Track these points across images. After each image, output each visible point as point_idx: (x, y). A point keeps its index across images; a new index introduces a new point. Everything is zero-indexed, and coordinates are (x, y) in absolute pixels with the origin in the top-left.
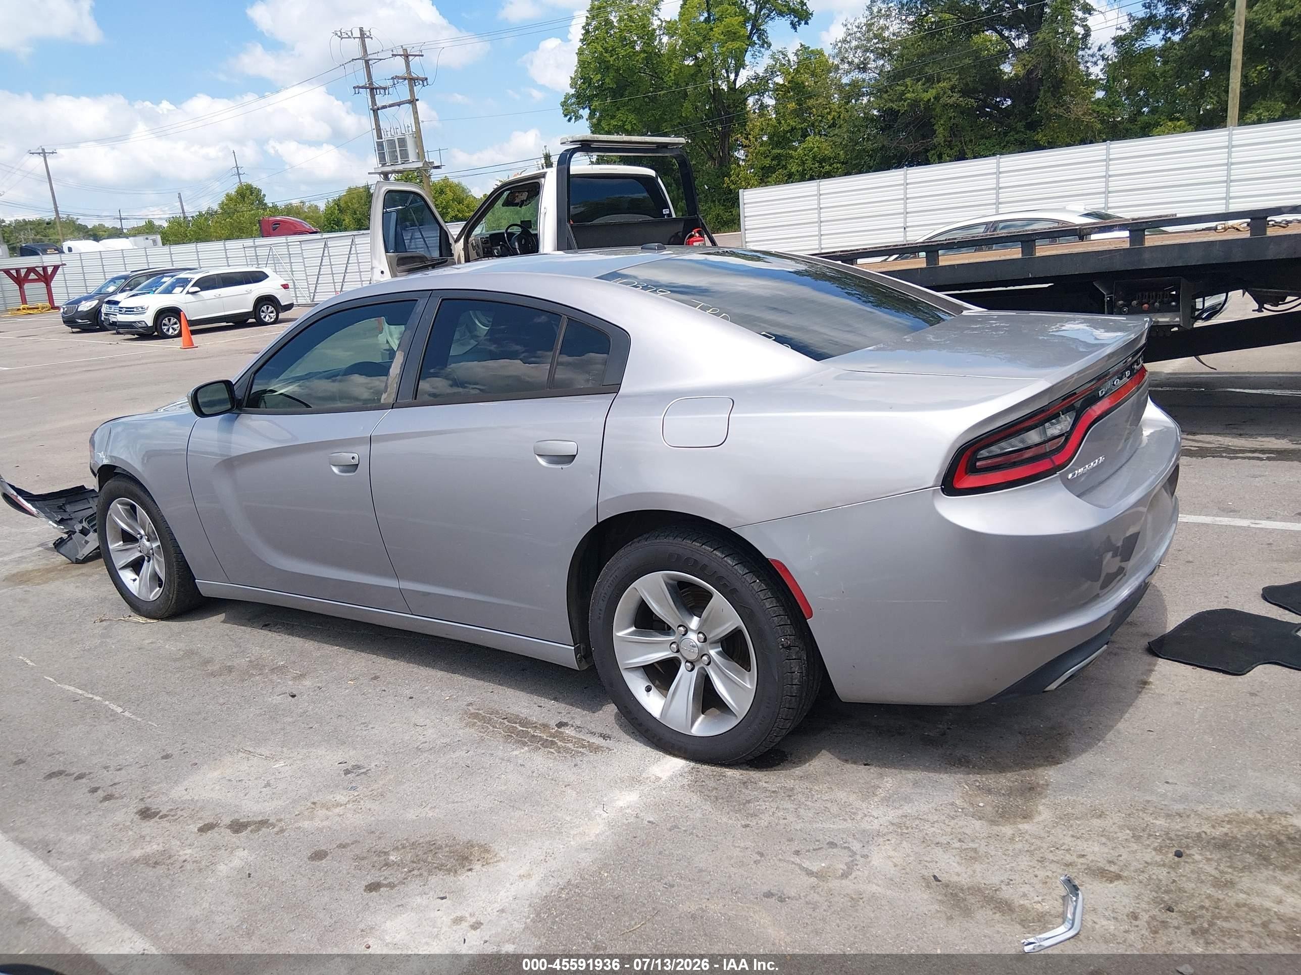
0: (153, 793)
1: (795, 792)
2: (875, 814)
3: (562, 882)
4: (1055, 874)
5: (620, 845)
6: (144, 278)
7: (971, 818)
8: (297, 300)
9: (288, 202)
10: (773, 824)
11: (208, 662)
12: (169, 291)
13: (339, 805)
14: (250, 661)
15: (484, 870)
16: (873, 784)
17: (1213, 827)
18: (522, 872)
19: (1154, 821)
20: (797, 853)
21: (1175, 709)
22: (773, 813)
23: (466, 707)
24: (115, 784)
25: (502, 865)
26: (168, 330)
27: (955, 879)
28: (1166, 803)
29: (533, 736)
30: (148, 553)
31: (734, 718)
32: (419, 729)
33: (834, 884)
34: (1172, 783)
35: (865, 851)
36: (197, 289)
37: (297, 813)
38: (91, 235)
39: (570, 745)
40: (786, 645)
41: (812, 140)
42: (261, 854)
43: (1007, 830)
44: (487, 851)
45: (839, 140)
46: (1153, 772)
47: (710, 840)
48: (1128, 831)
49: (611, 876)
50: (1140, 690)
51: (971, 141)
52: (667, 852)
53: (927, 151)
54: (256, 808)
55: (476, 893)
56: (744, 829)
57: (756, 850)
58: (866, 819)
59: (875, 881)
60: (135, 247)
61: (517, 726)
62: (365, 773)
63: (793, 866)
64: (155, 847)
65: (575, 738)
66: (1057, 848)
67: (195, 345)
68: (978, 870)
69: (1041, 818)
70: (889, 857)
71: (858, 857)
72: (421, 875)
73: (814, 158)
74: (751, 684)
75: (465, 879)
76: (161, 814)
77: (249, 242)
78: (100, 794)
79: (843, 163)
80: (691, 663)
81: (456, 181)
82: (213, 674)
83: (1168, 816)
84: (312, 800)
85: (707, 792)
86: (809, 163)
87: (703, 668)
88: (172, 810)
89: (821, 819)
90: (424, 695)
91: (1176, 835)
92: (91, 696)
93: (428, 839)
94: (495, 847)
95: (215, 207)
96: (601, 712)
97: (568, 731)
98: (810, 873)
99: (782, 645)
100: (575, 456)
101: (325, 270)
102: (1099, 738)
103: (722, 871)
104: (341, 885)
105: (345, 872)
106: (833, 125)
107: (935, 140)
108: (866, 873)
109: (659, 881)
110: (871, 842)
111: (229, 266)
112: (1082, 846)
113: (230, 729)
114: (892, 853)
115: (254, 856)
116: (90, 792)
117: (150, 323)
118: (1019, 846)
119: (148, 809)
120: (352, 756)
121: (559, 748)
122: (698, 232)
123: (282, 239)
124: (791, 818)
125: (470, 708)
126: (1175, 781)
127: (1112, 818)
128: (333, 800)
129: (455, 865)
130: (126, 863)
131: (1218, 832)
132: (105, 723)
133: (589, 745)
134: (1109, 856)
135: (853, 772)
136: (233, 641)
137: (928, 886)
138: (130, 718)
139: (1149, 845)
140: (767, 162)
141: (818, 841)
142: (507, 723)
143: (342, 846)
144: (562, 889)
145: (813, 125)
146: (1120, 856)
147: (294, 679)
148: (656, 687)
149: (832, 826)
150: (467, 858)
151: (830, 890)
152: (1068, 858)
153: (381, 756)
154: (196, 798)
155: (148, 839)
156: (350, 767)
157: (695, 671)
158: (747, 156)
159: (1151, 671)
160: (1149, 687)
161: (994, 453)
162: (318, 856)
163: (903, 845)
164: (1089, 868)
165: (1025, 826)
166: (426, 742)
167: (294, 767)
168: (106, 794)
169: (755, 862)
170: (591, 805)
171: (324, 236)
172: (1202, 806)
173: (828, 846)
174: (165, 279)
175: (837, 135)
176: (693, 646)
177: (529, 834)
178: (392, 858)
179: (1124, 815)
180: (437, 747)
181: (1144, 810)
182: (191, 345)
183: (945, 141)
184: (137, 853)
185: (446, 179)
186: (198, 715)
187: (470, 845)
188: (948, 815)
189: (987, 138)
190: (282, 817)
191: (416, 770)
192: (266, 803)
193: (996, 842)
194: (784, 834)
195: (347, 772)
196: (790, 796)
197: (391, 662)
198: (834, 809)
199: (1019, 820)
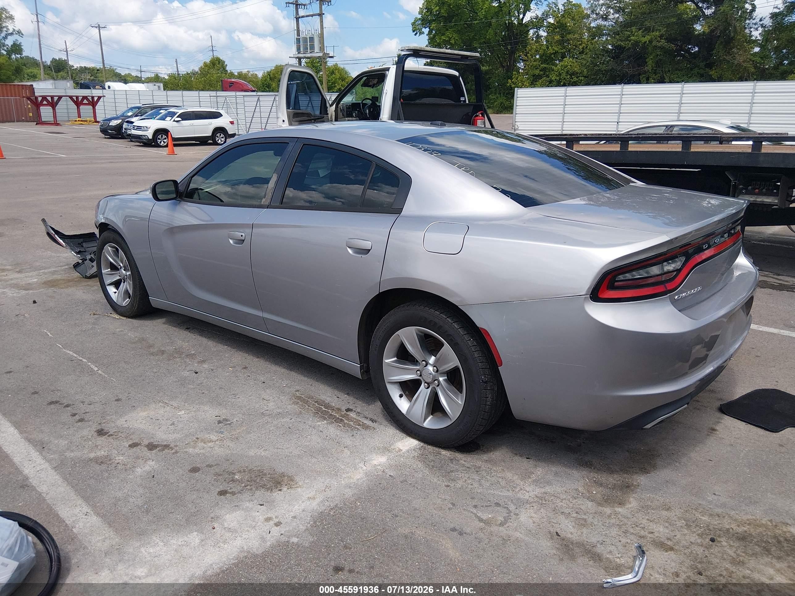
0: (106, 421)
1: (481, 469)
2: (527, 489)
3: (332, 505)
4: (632, 542)
5: (370, 487)
6: (150, 109)
7: (586, 500)
8: (238, 131)
9: (240, 70)
10: (464, 487)
11: (151, 347)
12: (163, 119)
13: (211, 441)
14: (175, 349)
15: (288, 491)
16: (530, 471)
17: (738, 526)
18: (310, 495)
19: (702, 517)
20: (475, 506)
21: (729, 449)
22: (466, 480)
23: (295, 392)
24: (86, 413)
25: (299, 490)
26: (161, 142)
27: (569, 536)
28: (711, 507)
29: (331, 414)
30: (124, 277)
31: (450, 420)
32: (265, 401)
33: (494, 528)
34: (718, 495)
35: (517, 512)
36: (180, 119)
37: (187, 443)
38: (123, 80)
39: (352, 423)
40: (485, 381)
41: (567, 60)
42: (162, 465)
43: (608, 510)
44: (292, 480)
45: (584, 62)
46: (707, 486)
47: (424, 492)
48: (683, 521)
49: (362, 506)
50: (709, 434)
51: (669, 71)
52: (397, 496)
53: (640, 74)
54: (164, 437)
55: (281, 504)
56: (446, 488)
57: (451, 502)
58: (521, 491)
59: (520, 530)
60: (148, 90)
61: (323, 407)
62: (229, 424)
63: (472, 514)
64: (103, 453)
65: (355, 419)
66: (637, 526)
67: (176, 153)
68: (585, 532)
69: (630, 506)
70: (531, 517)
71: (512, 514)
72: (251, 489)
73: (567, 72)
74: (462, 401)
75: (277, 495)
76: (109, 434)
77: (213, 93)
78: (77, 417)
79: (585, 77)
80: (428, 384)
81: (342, 67)
82: (152, 354)
83: (711, 515)
84: (196, 436)
85: (428, 462)
86: (564, 75)
87: (434, 388)
88: (116, 432)
89: (494, 488)
90: (271, 382)
91: (713, 528)
92: (81, 358)
93: (259, 468)
94: (297, 478)
95: (197, 69)
96: (373, 405)
97: (352, 415)
98: (481, 520)
99: (482, 380)
100: (370, 250)
101: (257, 114)
102: (677, 460)
103: (428, 511)
104: (204, 489)
105: (208, 482)
106: (582, 53)
107: (646, 68)
108: (515, 524)
109: (390, 512)
110: (522, 506)
111: (200, 107)
112: (652, 526)
113: (157, 388)
114: (534, 515)
115: (158, 465)
116: (71, 415)
117: (150, 137)
118: (613, 521)
119: (102, 430)
120: (224, 413)
121: (345, 424)
122: (482, 114)
123: (233, 93)
124: (476, 485)
125: (297, 393)
126: (720, 494)
127: (675, 512)
128: (209, 438)
129: (272, 486)
130: (85, 460)
131: (740, 530)
132: (87, 375)
133: (363, 424)
134: (668, 535)
135: (519, 462)
136: (168, 335)
137: (552, 538)
138: (101, 374)
139: (695, 532)
140: (537, 72)
141: (490, 501)
142: (317, 405)
143: (210, 466)
144: (332, 509)
145: (569, 51)
146: (676, 536)
147: (199, 362)
148: (406, 395)
149: (500, 493)
150: (280, 483)
151: (492, 532)
152: (642, 533)
153: (241, 415)
154: (131, 427)
155: (99, 447)
156: (221, 420)
157: (430, 389)
158: (525, 67)
159: (719, 422)
160: (715, 432)
161: (627, 278)
162: (195, 470)
163: (541, 511)
164: (654, 541)
165: (619, 510)
166: (268, 410)
167: (190, 415)
168: (80, 418)
169: (449, 509)
170: (357, 461)
171: (258, 94)
172: (734, 512)
173: (494, 505)
174: (161, 111)
175: (584, 58)
176: (430, 374)
177: (318, 473)
178: (236, 477)
179: (683, 511)
180: (274, 414)
181: (696, 509)
182: (173, 153)
183: (652, 70)
184: (92, 455)
185: (336, 64)
186: (140, 377)
187: (283, 475)
188: (573, 496)
189: (679, 70)
190: (178, 444)
191: (259, 427)
192: (170, 435)
193: (599, 517)
194: (470, 494)
195: (219, 422)
196: (478, 472)
197: (256, 359)
198: (503, 483)
199: (616, 505)
